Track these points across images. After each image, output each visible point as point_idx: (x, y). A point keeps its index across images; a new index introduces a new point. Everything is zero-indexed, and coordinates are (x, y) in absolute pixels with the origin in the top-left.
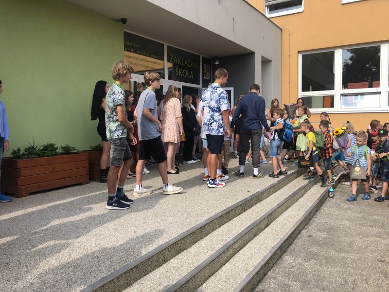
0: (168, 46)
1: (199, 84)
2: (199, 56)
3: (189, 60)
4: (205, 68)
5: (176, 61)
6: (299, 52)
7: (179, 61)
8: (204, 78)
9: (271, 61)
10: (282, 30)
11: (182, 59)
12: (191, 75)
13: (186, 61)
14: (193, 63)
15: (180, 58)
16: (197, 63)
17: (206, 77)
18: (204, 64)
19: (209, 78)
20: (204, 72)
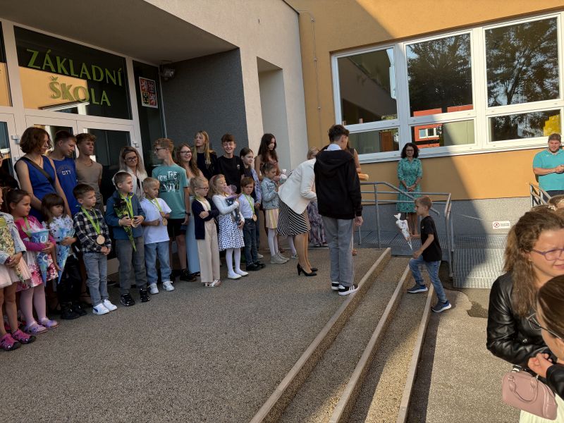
0: (15, 27)
1: (131, 119)
2: (124, 59)
3: (93, 67)
4: (144, 85)
5: (51, 65)
6: (331, 53)
7: (60, 66)
8: (143, 105)
9: (280, 69)
10: (298, 14)
11: (71, 62)
12: (102, 100)
13: (84, 66)
14: (107, 72)
15: (65, 59)
16: (119, 73)
17: (148, 103)
18: (140, 78)
19: (155, 105)
20: (142, 92)
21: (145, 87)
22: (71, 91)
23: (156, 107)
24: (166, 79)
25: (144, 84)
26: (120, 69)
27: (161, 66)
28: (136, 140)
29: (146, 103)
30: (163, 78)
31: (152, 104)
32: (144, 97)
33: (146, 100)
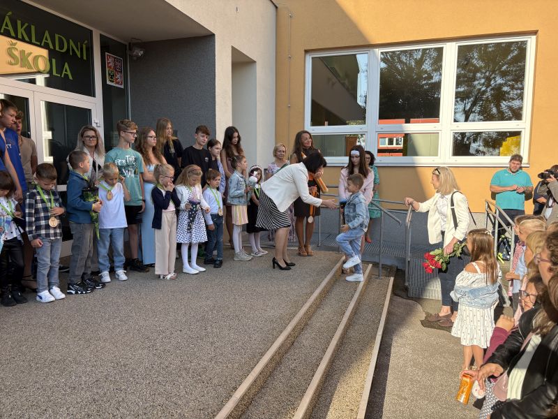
1: (94, 96)
2: (91, 31)
3: (57, 36)
5: (10, 28)
6: (307, 52)
7: (21, 31)
9: (255, 62)
10: (276, 7)
11: (33, 28)
12: (64, 72)
13: (47, 34)
14: (72, 43)
15: (26, 25)
16: (84, 46)
17: (113, 82)
18: (106, 53)
19: (121, 84)
20: (107, 69)
21: (112, 64)
22: (30, 59)
23: (122, 87)
24: (135, 58)
25: (110, 60)
26: (86, 42)
27: (130, 43)
28: (97, 119)
29: (111, 81)
30: (131, 56)
31: (118, 83)
32: (109, 74)
33: (111, 78)
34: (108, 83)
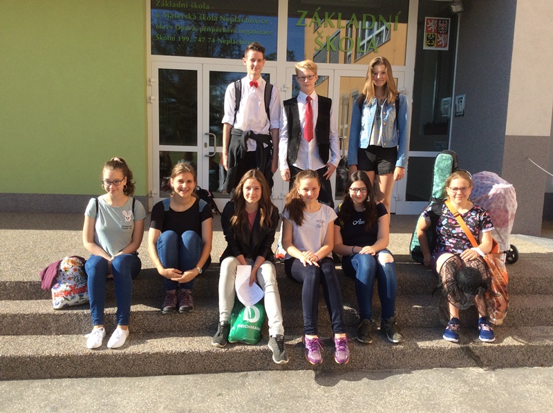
1: (405, 64)
3: (364, 16)
7: (328, 20)
11: (339, 14)
12: (369, 47)
13: (353, 16)
14: (381, 18)
15: (334, 13)
16: (397, 17)
17: (432, 46)
18: (426, 18)
19: (444, 47)
20: (425, 34)
21: (433, 28)
23: (447, 49)
25: (431, 24)
26: (400, 12)
29: (429, 45)
31: (441, 46)
32: (428, 39)
33: (431, 42)
34: (425, 47)
